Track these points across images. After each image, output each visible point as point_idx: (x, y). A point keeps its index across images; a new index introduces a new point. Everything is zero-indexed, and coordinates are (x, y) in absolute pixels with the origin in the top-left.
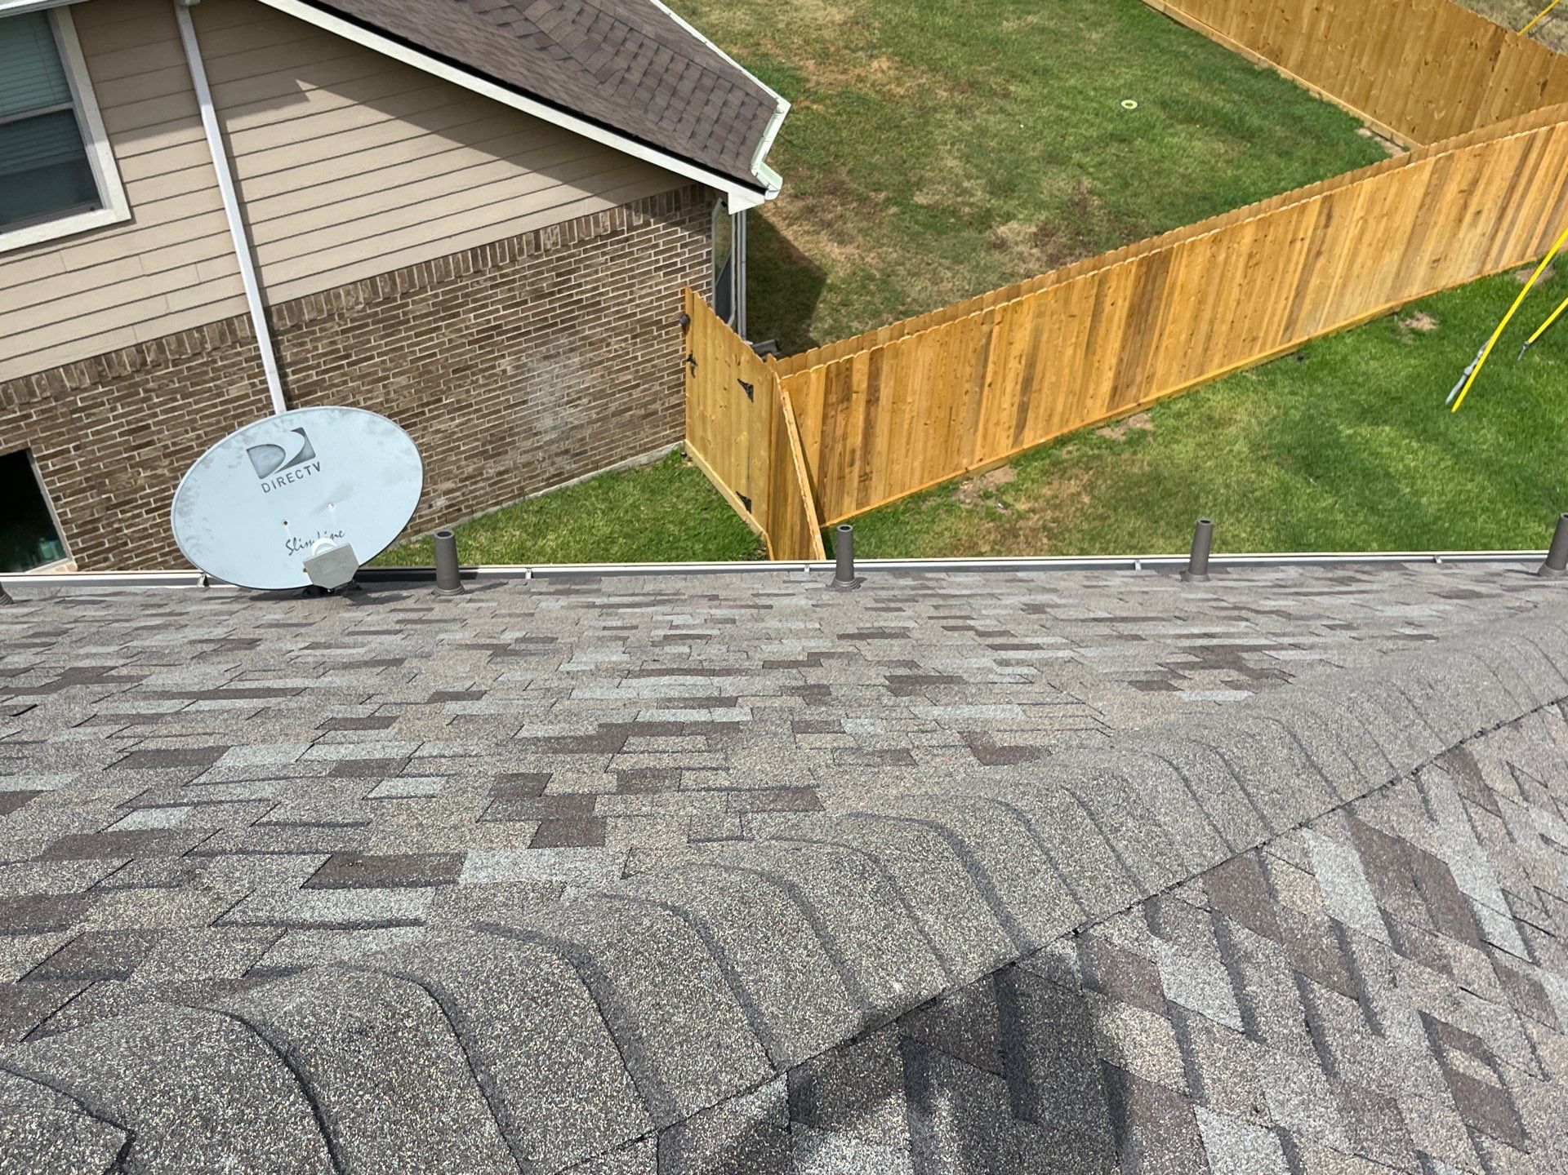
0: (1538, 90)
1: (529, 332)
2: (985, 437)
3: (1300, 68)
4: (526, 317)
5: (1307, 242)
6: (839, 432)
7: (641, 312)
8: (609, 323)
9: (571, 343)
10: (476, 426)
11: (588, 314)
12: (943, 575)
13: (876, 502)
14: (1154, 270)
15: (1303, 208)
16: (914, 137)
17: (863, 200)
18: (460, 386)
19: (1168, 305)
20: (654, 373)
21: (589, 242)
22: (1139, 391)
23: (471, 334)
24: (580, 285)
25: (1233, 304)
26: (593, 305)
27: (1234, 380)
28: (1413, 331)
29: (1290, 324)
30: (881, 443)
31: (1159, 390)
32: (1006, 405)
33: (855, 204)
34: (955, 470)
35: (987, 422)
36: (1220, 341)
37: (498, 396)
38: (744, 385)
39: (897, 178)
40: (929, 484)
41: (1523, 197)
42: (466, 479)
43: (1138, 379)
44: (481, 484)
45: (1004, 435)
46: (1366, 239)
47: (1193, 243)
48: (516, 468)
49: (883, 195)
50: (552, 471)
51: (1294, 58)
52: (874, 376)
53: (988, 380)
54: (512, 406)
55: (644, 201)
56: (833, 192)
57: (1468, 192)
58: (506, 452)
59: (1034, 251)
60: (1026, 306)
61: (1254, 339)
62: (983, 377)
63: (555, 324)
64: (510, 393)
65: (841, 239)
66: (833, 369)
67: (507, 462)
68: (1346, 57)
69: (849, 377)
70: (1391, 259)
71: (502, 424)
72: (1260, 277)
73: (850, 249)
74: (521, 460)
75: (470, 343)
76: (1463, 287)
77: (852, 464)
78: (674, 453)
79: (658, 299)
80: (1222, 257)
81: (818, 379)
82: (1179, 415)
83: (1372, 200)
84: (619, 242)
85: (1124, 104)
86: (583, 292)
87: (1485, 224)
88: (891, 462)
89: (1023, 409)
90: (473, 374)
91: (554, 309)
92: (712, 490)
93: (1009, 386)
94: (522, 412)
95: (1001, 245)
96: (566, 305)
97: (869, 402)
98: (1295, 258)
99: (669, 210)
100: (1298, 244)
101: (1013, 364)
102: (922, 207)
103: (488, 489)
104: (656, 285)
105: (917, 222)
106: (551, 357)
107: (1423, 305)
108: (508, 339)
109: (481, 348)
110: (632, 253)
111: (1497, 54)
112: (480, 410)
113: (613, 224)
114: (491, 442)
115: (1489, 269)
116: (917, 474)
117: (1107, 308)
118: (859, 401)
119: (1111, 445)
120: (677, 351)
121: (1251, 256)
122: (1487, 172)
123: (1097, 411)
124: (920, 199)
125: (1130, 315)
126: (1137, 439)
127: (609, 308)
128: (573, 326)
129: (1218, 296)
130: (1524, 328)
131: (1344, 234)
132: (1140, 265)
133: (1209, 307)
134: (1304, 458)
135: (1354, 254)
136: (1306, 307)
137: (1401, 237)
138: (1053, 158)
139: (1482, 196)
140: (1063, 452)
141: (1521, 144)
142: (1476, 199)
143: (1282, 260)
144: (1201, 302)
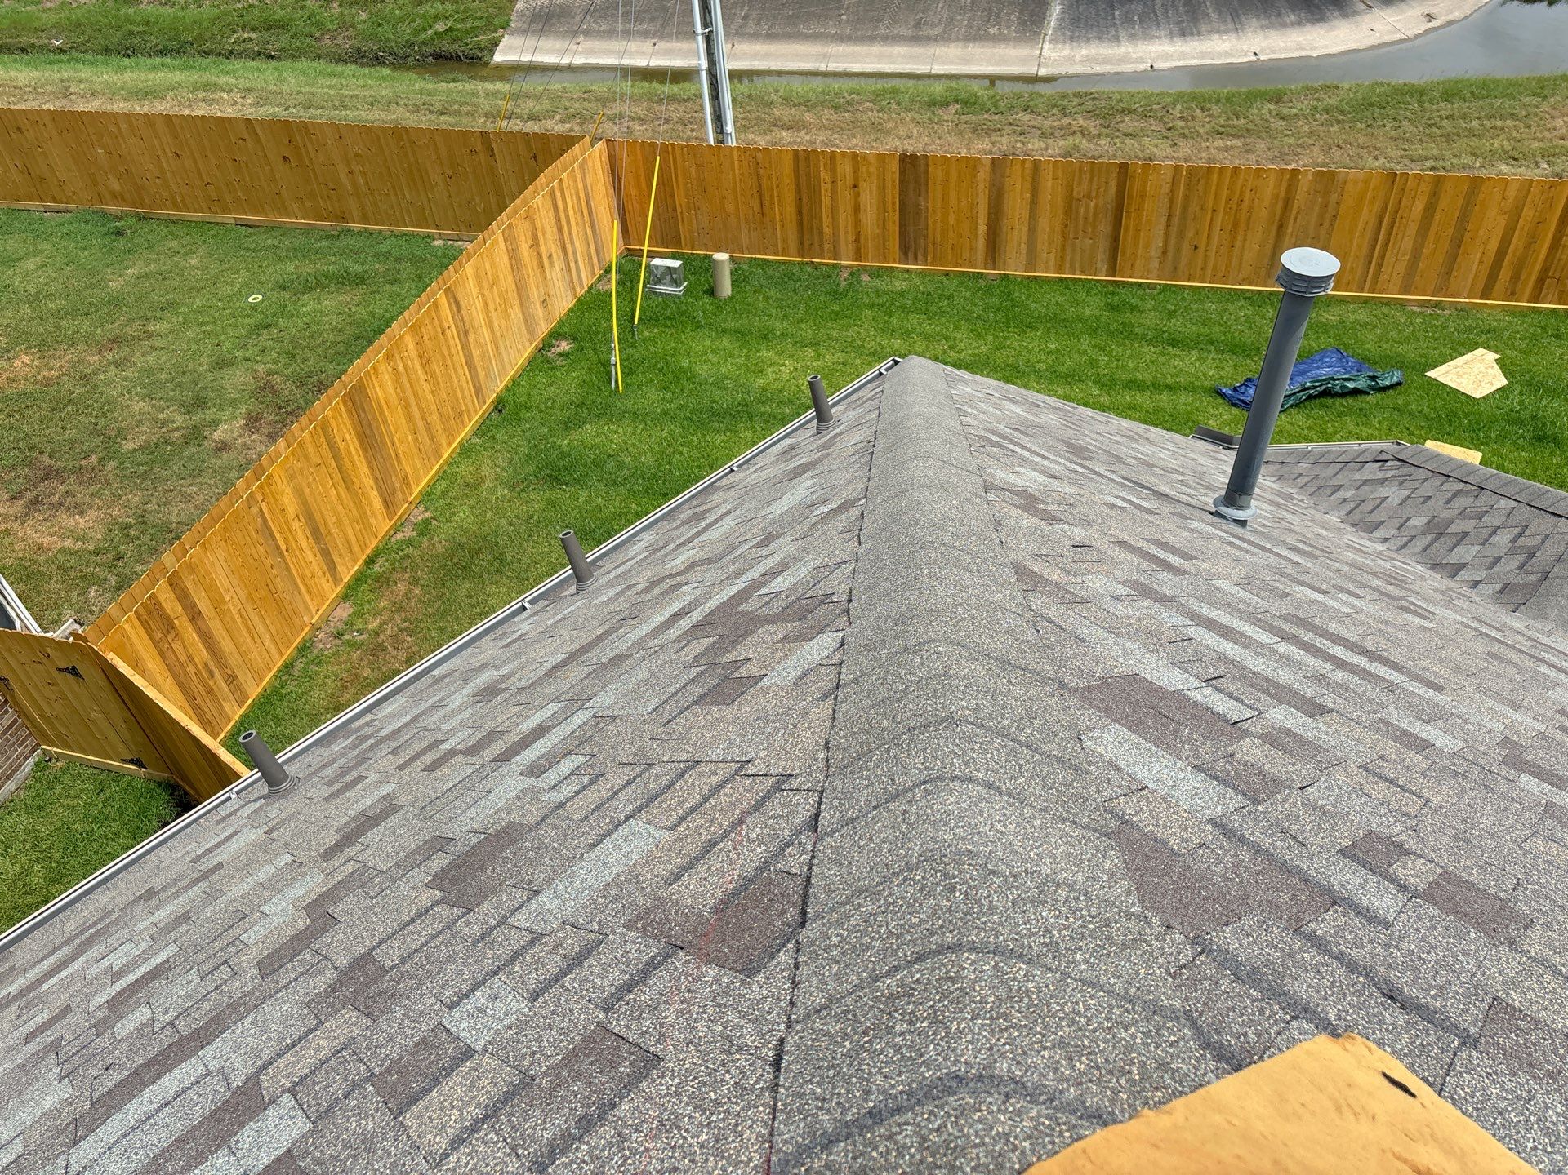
0: (532, 160)
2: (309, 592)
3: (365, 219)
5: (453, 327)
6: (183, 658)
12: (368, 717)
13: (254, 692)
14: (357, 399)
15: (436, 305)
16: (90, 402)
17: (78, 471)
19: (385, 421)
22: (404, 493)
25: (430, 397)
27: (465, 451)
28: (561, 355)
29: (478, 391)
30: (226, 645)
31: (417, 485)
32: (311, 558)
33: (73, 477)
34: (302, 630)
35: (303, 580)
36: (438, 427)
38: (66, 670)
39: (98, 440)
40: (288, 652)
41: (570, 233)
43: (397, 485)
45: (323, 581)
46: (491, 306)
47: (374, 368)
49: (94, 458)
51: (356, 214)
52: (183, 597)
53: (284, 547)
56: (47, 478)
57: (535, 245)
59: (253, 437)
60: (276, 477)
61: (461, 414)
62: (278, 547)
65: (78, 509)
66: (141, 611)
68: (393, 198)
69: (161, 610)
70: (515, 312)
72: (435, 367)
73: (92, 514)
76: (571, 310)
77: (212, 676)
78: (37, 764)
80: (401, 368)
81: (133, 627)
82: (444, 495)
83: (478, 278)
85: (250, 300)
87: (559, 263)
88: (244, 655)
89: (326, 554)
93: (303, 542)
95: (223, 446)
97: (193, 620)
98: (451, 342)
100: (448, 332)
101: (296, 525)
102: (135, 451)
105: (138, 465)
107: (556, 335)
111: (492, 151)
115: (580, 292)
116: (273, 651)
117: (342, 446)
118: (183, 623)
119: (409, 543)
121: (420, 356)
122: (538, 226)
123: (384, 526)
124: (130, 445)
125: (361, 442)
126: (424, 528)
129: (416, 396)
130: (627, 318)
131: (475, 310)
132: (345, 402)
133: (414, 408)
134: (550, 476)
135: (489, 321)
136: (481, 373)
137: (512, 295)
138: (222, 364)
139: (546, 243)
140: (377, 568)
141: (548, 198)
142: (543, 248)
143: (444, 349)
144: (407, 406)
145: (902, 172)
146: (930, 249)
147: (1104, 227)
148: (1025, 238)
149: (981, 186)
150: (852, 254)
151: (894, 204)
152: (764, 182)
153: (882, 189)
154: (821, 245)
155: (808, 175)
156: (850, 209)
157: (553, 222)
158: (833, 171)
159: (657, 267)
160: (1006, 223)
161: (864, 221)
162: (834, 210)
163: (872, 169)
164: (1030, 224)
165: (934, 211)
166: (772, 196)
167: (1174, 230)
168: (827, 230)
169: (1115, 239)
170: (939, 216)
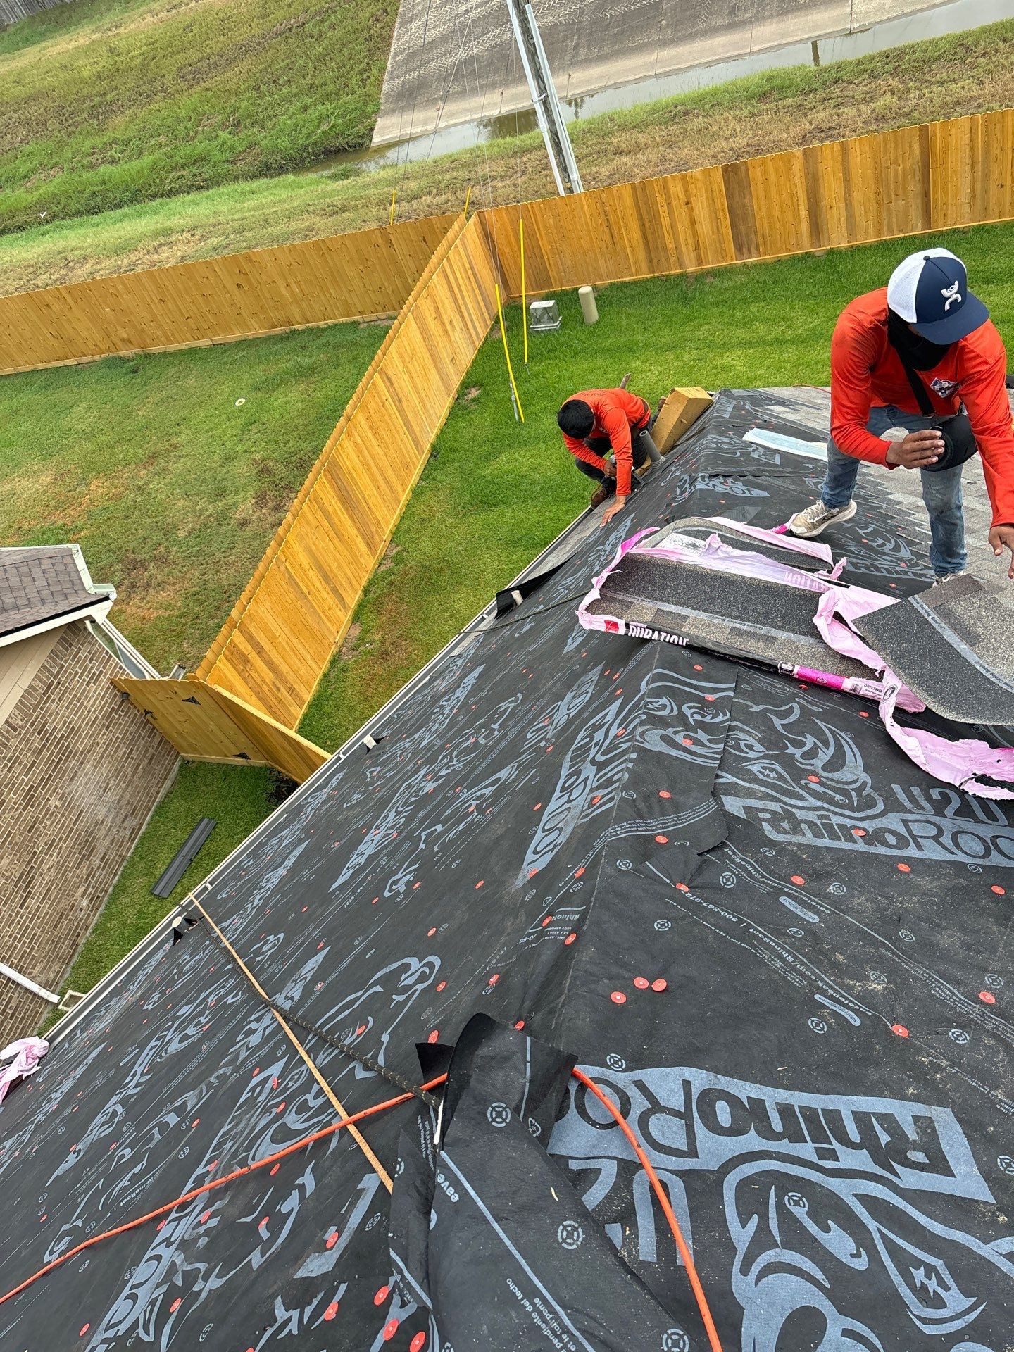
0: (423, 244)
1: (51, 775)
2: (329, 620)
3: (305, 319)
4: (42, 769)
5: (390, 400)
6: (259, 681)
7: (100, 713)
8: (88, 733)
9: (77, 761)
10: (67, 848)
11: (73, 738)
13: (308, 697)
14: (334, 472)
15: (374, 384)
16: (149, 506)
17: (154, 559)
18: (40, 836)
19: (356, 484)
20: (134, 737)
21: (40, 702)
22: (379, 536)
23: (21, 804)
24: (55, 728)
25: (383, 457)
26: (71, 731)
27: (417, 493)
28: (473, 400)
29: (417, 444)
30: (284, 668)
31: (388, 527)
32: (325, 595)
33: (152, 565)
34: (331, 648)
35: (323, 612)
36: (393, 479)
37: (65, 822)
38: (188, 700)
39: (161, 534)
40: (325, 666)
41: (463, 298)
42: (87, 879)
43: (374, 530)
44: (98, 874)
45: (337, 611)
46: (414, 375)
47: (340, 445)
48: (109, 848)
49: (162, 548)
50: (128, 833)
51: (298, 317)
52: (251, 639)
53: (306, 592)
54: (76, 821)
55: (50, 657)
56: (135, 568)
57: (438, 316)
58: (95, 846)
59: (264, 511)
60: (292, 542)
61: (408, 466)
62: (303, 592)
63: (61, 759)
64: (69, 815)
65: (161, 586)
66: (227, 652)
67: (100, 850)
68: (323, 297)
69: (238, 650)
70: (434, 376)
71: (80, 834)
72: (383, 433)
73: (171, 589)
74: (106, 843)
75: (24, 809)
76: (474, 361)
77: (279, 690)
78: (181, 766)
79: (102, 699)
80: (359, 441)
81: (225, 665)
82: (408, 531)
83: (401, 355)
84: (56, 688)
85: (237, 404)
86: (60, 730)
87: (458, 324)
88: (295, 672)
89: (335, 591)
90: (41, 823)
91: (53, 752)
92: (220, 766)
93: (318, 585)
94: (85, 817)
95: (244, 523)
96: (58, 743)
97: (259, 653)
98: (391, 411)
99: (67, 650)
100: (387, 404)
101: (311, 573)
102: (187, 537)
103: (104, 872)
104: (95, 692)
105: (192, 547)
106: (74, 776)
107: (466, 385)
108: (43, 789)
109: (32, 807)
110: (67, 688)
111: (391, 242)
112: (61, 838)
113: (44, 683)
114: (83, 848)
115: (478, 344)
116: (315, 666)
117: (330, 509)
118: (253, 656)
119: (390, 572)
120: (136, 715)
121: (371, 428)
122: (438, 300)
123: (370, 562)
124: (182, 534)
125: (343, 504)
126: (399, 559)
127: (81, 725)
128: (71, 751)
129: (373, 458)
130: (518, 358)
131: (403, 382)
132: (326, 476)
133: (374, 468)
134: (481, 502)
135: (415, 386)
136: (416, 429)
137: (429, 362)
138: (229, 459)
139: (446, 313)
140: (371, 595)
141: (441, 276)
142: (444, 317)
143: (386, 417)
144: (369, 469)
145: (726, 182)
146: (761, 241)
147: (914, 187)
148: (843, 213)
149: (798, 176)
150: (694, 261)
151: (723, 210)
152: (611, 216)
153: (711, 200)
154: (667, 260)
155: (646, 203)
156: (687, 224)
157: (448, 293)
158: (667, 195)
159: (535, 310)
160: (824, 204)
161: (700, 231)
162: (673, 227)
163: (700, 185)
164: (846, 200)
165: (759, 208)
166: (619, 228)
167: (979, 174)
168: (670, 245)
169: (926, 195)
170: (764, 211)
